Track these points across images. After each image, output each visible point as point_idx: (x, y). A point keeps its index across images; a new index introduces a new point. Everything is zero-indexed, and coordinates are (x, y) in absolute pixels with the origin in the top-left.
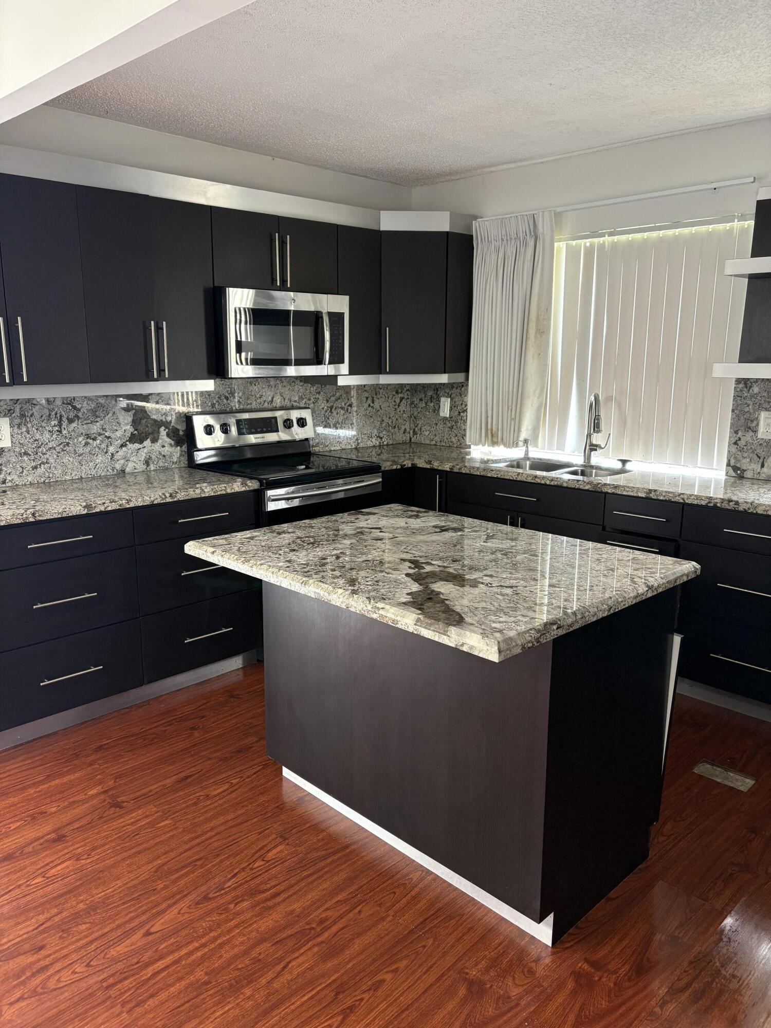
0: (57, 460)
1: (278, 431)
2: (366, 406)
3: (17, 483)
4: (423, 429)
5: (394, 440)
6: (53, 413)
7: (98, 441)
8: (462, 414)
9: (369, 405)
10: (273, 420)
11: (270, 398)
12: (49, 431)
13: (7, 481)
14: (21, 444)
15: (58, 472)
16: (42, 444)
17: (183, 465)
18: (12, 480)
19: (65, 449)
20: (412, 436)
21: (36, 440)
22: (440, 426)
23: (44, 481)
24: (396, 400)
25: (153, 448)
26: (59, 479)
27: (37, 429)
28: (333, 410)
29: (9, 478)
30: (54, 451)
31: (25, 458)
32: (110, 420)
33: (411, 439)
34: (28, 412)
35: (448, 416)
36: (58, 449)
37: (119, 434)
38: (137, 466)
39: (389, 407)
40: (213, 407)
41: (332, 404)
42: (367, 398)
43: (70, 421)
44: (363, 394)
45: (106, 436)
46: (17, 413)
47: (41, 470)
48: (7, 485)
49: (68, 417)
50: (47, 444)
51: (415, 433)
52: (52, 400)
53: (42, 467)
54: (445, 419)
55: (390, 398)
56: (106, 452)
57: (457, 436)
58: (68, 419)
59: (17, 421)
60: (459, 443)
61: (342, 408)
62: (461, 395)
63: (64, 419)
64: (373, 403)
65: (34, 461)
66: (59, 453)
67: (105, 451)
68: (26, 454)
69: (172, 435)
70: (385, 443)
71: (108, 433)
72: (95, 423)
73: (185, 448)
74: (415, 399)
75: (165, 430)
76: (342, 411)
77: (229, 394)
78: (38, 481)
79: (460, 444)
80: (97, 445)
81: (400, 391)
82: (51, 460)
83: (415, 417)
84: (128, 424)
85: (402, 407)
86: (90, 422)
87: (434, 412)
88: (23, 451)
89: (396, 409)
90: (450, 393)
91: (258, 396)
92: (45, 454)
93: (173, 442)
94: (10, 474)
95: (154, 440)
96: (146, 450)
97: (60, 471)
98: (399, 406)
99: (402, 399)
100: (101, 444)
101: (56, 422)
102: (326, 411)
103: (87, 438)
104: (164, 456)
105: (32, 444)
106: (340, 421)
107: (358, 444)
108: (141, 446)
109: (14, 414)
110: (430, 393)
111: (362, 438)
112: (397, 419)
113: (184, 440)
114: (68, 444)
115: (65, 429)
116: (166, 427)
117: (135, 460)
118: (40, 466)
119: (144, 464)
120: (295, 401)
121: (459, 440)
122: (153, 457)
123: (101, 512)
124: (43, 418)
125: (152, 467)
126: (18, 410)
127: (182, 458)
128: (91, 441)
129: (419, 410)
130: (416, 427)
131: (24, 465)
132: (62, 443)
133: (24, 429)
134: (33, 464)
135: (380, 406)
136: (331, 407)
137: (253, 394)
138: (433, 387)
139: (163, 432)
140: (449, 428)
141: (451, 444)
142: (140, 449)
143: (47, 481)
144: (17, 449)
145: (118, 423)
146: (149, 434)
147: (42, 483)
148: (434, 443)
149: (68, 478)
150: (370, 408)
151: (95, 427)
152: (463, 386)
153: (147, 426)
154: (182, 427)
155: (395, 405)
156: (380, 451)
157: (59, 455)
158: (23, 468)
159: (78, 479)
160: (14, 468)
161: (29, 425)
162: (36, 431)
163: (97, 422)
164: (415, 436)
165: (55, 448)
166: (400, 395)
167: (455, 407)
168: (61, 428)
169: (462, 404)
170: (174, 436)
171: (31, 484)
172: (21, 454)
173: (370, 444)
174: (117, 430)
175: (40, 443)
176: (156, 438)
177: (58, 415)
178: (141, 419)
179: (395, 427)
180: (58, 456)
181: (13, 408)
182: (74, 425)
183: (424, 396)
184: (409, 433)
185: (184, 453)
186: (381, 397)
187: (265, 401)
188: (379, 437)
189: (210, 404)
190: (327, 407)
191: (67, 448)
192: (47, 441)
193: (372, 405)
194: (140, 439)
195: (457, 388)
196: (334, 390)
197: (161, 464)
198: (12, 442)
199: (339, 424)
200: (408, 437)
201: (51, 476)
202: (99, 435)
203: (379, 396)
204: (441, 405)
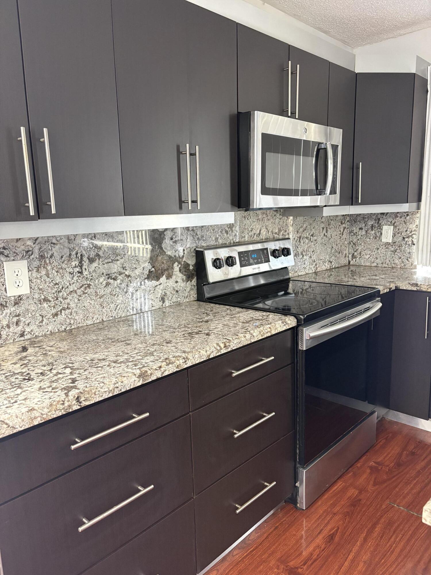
0: (79, 305)
1: (269, 261)
2: (322, 235)
3: (37, 334)
4: (363, 253)
5: (339, 263)
6: (74, 253)
7: (119, 281)
8: (406, 239)
9: (324, 235)
10: (265, 251)
11: (258, 232)
12: (70, 273)
13: (25, 333)
14: (40, 289)
15: (79, 318)
16: (63, 288)
17: (192, 299)
18: (32, 331)
19: (86, 292)
20: (350, 260)
21: (56, 284)
22: (382, 250)
23: (65, 329)
24: (341, 230)
25: (168, 284)
26: (80, 325)
27: (57, 272)
28: (301, 240)
29: (28, 329)
30: (75, 295)
31: (45, 305)
32: (130, 258)
33: (349, 262)
34: (47, 253)
35: (391, 242)
36: (79, 292)
37: (137, 272)
38: (154, 304)
39: (336, 235)
40: (216, 241)
41: (300, 235)
42: (323, 228)
43: (91, 261)
44: (321, 225)
45: (126, 275)
46: (36, 254)
47: (61, 318)
48: (26, 337)
49: (89, 256)
50: (68, 287)
51: (353, 256)
52: (73, 238)
53: (63, 314)
54: (388, 244)
55: (337, 228)
56: (126, 292)
57: (400, 258)
58: (88, 258)
59: (37, 263)
60: (403, 265)
61: (307, 238)
62: (405, 223)
63: (85, 259)
64: (327, 232)
65: (54, 307)
66: (80, 296)
67: (125, 290)
68: (46, 300)
69: (183, 270)
70: (333, 266)
71: (128, 271)
72: (115, 262)
73: (194, 281)
74: (355, 229)
75: (178, 266)
76: (307, 240)
77: (228, 228)
78: (59, 330)
79: (405, 265)
80: (117, 285)
81: (343, 222)
82: (72, 305)
83: (354, 244)
84: (146, 261)
85: (344, 236)
86: (110, 261)
87: (376, 238)
88: (43, 297)
89: (340, 237)
90: (393, 222)
91: (250, 229)
92: (66, 299)
93: (184, 277)
94: (28, 325)
95: (169, 277)
96: (161, 287)
97: (81, 316)
98: (343, 234)
99: (345, 228)
100: (121, 284)
101: (77, 263)
102: (296, 241)
103: (108, 278)
104: (177, 291)
105: (52, 289)
106: (305, 249)
107: (317, 268)
108: (158, 283)
109: (32, 256)
110: (370, 223)
111: (319, 263)
112: (341, 246)
113: (193, 274)
114: (89, 286)
115: (85, 269)
116: (179, 263)
117: (152, 298)
118: (61, 312)
119: (160, 301)
120: (276, 233)
121: (403, 262)
122: (168, 293)
123: (158, 379)
124: (63, 258)
125: (167, 303)
126: (36, 251)
127: (192, 292)
128: (111, 281)
129: (359, 237)
130: (355, 251)
131: (44, 313)
132: (83, 285)
133: (44, 272)
134: (54, 311)
135: (331, 235)
136: (300, 238)
137: (246, 227)
138: (374, 217)
139: (176, 267)
140: (392, 251)
141: (393, 265)
142: (157, 286)
143: (68, 329)
144: (37, 296)
145: (137, 261)
146: (165, 270)
147: (63, 331)
148: (375, 264)
149: (89, 322)
150: (325, 237)
151: (116, 266)
152: (408, 215)
153: (163, 263)
154: (192, 262)
155: (340, 234)
156: (330, 274)
157: (80, 298)
158: (43, 317)
159: (100, 323)
160: (33, 317)
161: (49, 268)
162: (56, 274)
163: (118, 260)
164: (354, 260)
165: (76, 292)
166: (344, 225)
167: (398, 233)
168: (81, 269)
169: (406, 231)
170: (185, 271)
171: (52, 333)
172: (40, 301)
173: (324, 268)
174: (136, 268)
175: (61, 287)
176: (171, 274)
177: (79, 255)
178: (157, 256)
179: (340, 252)
180: (79, 300)
181: (31, 249)
182: (95, 265)
183: (364, 225)
184: (348, 257)
185: (193, 287)
186: (332, 228)
187: (254, 234)
188: (330, 261)
189: (214, 239)
190: (297, 237)
191: (88, 291)
192: (68, 284)
193: (326, 234)
194: (157, 277)
195: (401, 217)
196: (302, 223)
197: (174, 300)
198: (31, 288)
199: (305, 252)
200: (348, 261)
201: (72, 322)
202: (120, 275)
203: (331, 227)
204: (383, 232)
